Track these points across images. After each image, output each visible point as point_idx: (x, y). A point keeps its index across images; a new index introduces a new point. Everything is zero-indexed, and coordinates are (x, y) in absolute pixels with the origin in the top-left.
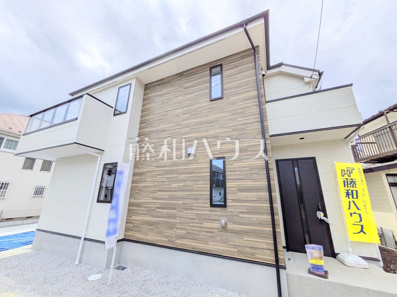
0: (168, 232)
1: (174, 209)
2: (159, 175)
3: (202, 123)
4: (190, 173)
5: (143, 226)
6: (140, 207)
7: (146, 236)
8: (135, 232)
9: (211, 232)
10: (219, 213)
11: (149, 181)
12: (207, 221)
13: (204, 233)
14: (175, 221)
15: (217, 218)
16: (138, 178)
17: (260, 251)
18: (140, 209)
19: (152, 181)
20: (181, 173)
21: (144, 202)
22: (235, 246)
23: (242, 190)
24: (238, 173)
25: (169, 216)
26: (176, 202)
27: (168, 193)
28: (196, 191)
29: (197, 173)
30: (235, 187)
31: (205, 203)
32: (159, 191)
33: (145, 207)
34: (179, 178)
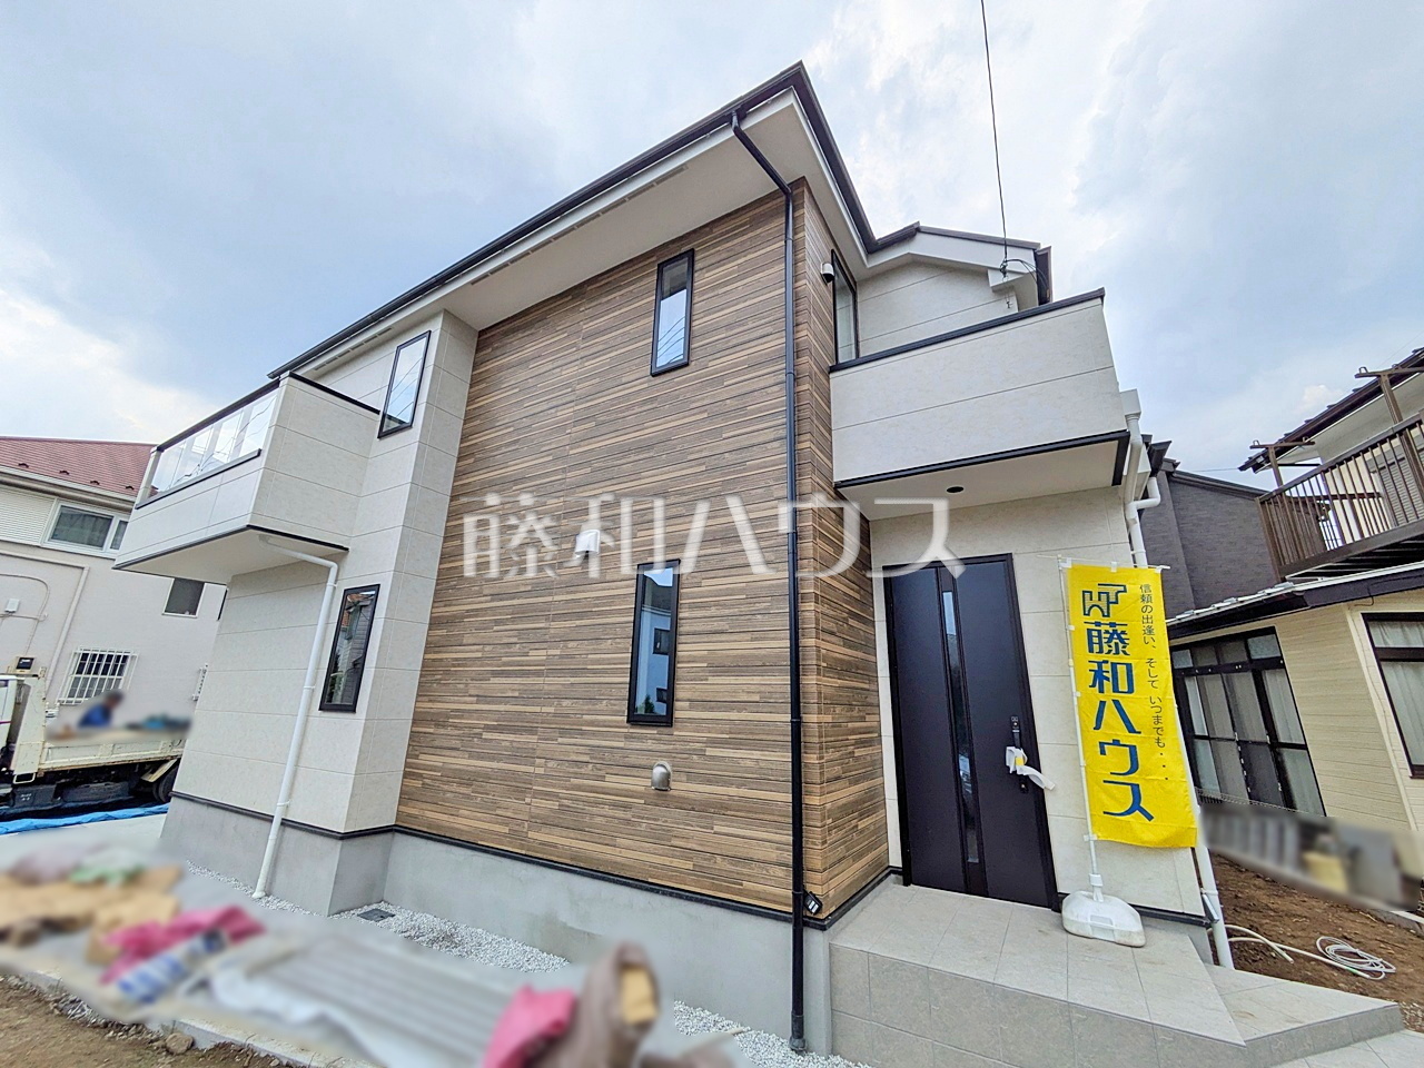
0: (512, 806)
1: (532, 731)
2: (497, 622)
3: (625, 451)
4: (580, 615)
5: (446, 787)
6: (444, 726)
7: (451, 819)
8: (424, 806)
9: (626, 807)
10: (650, 745)
11: (470, 641)
12: (616, 770)
13: (607, 810)
14: (531, 769)
15: (643, 761)
16: (444, 632)
17: (755, 870)
18: (442, 731)
19: (477, 642)
20: (557, 617)
21: (453, 711)
22: (687, 853)
23: (720, 668)
24: (713, 611)
25: (518, 755)
26: (538, 709)
27: (519, 680)
28: (595, 672)
29: (600, 614)
30: (702, 659)
31: (615, 713)
32: (496, 674)
33: (455, 727)
34: (552, 631)
